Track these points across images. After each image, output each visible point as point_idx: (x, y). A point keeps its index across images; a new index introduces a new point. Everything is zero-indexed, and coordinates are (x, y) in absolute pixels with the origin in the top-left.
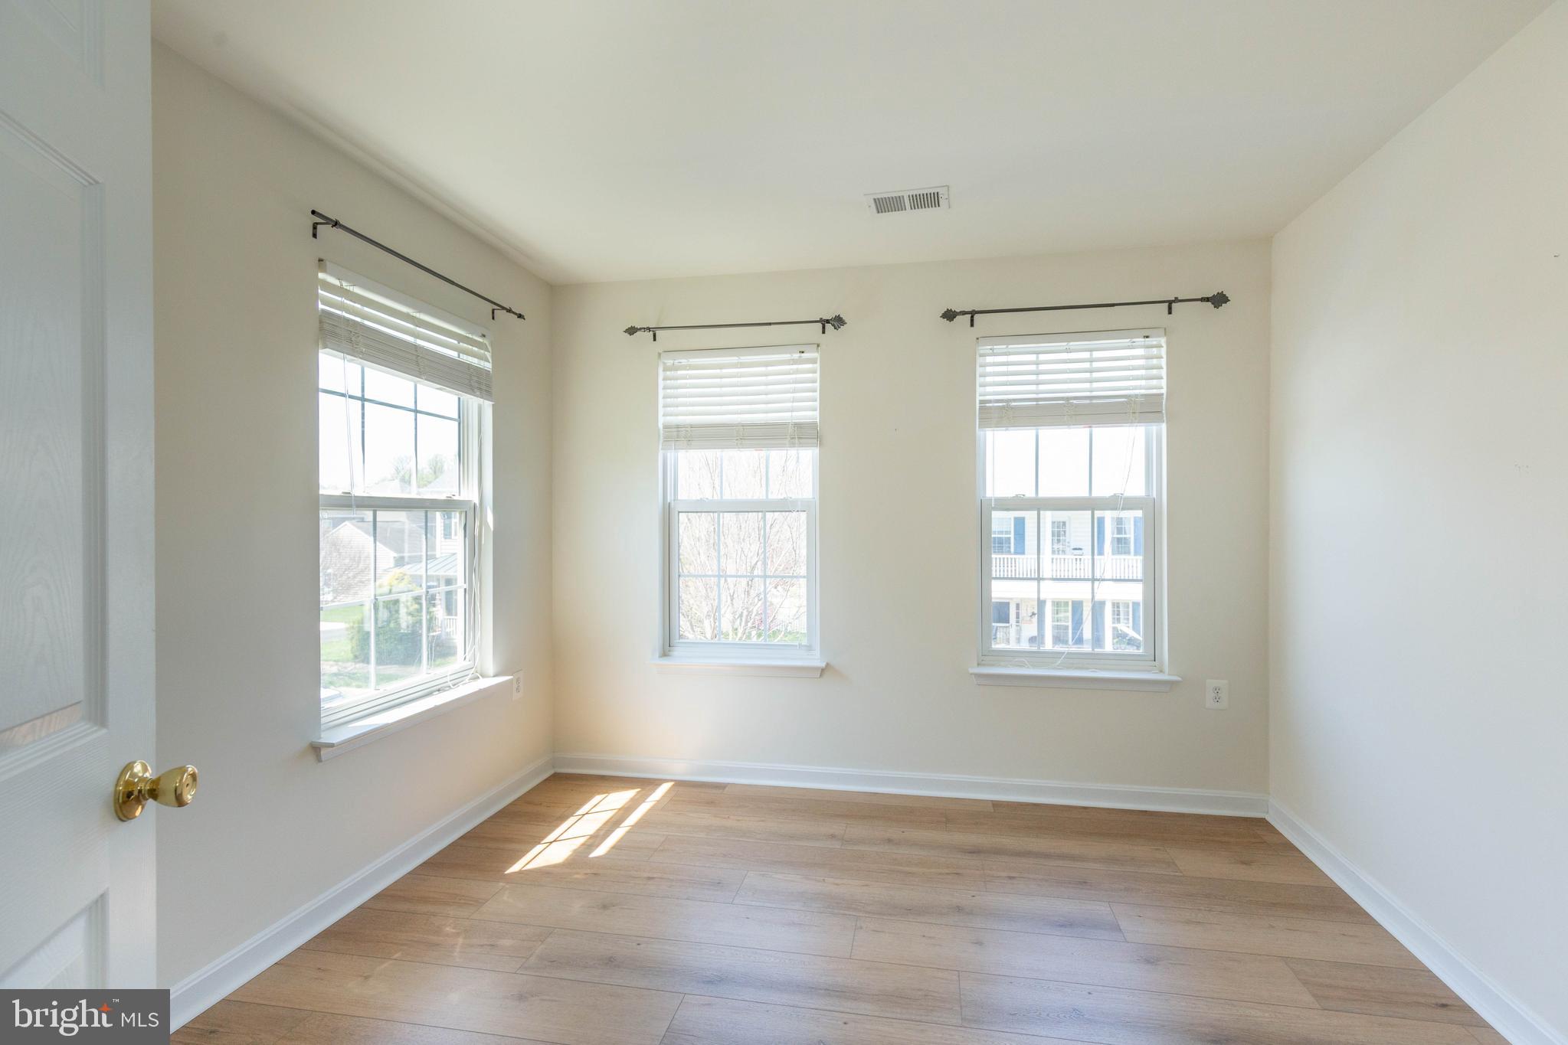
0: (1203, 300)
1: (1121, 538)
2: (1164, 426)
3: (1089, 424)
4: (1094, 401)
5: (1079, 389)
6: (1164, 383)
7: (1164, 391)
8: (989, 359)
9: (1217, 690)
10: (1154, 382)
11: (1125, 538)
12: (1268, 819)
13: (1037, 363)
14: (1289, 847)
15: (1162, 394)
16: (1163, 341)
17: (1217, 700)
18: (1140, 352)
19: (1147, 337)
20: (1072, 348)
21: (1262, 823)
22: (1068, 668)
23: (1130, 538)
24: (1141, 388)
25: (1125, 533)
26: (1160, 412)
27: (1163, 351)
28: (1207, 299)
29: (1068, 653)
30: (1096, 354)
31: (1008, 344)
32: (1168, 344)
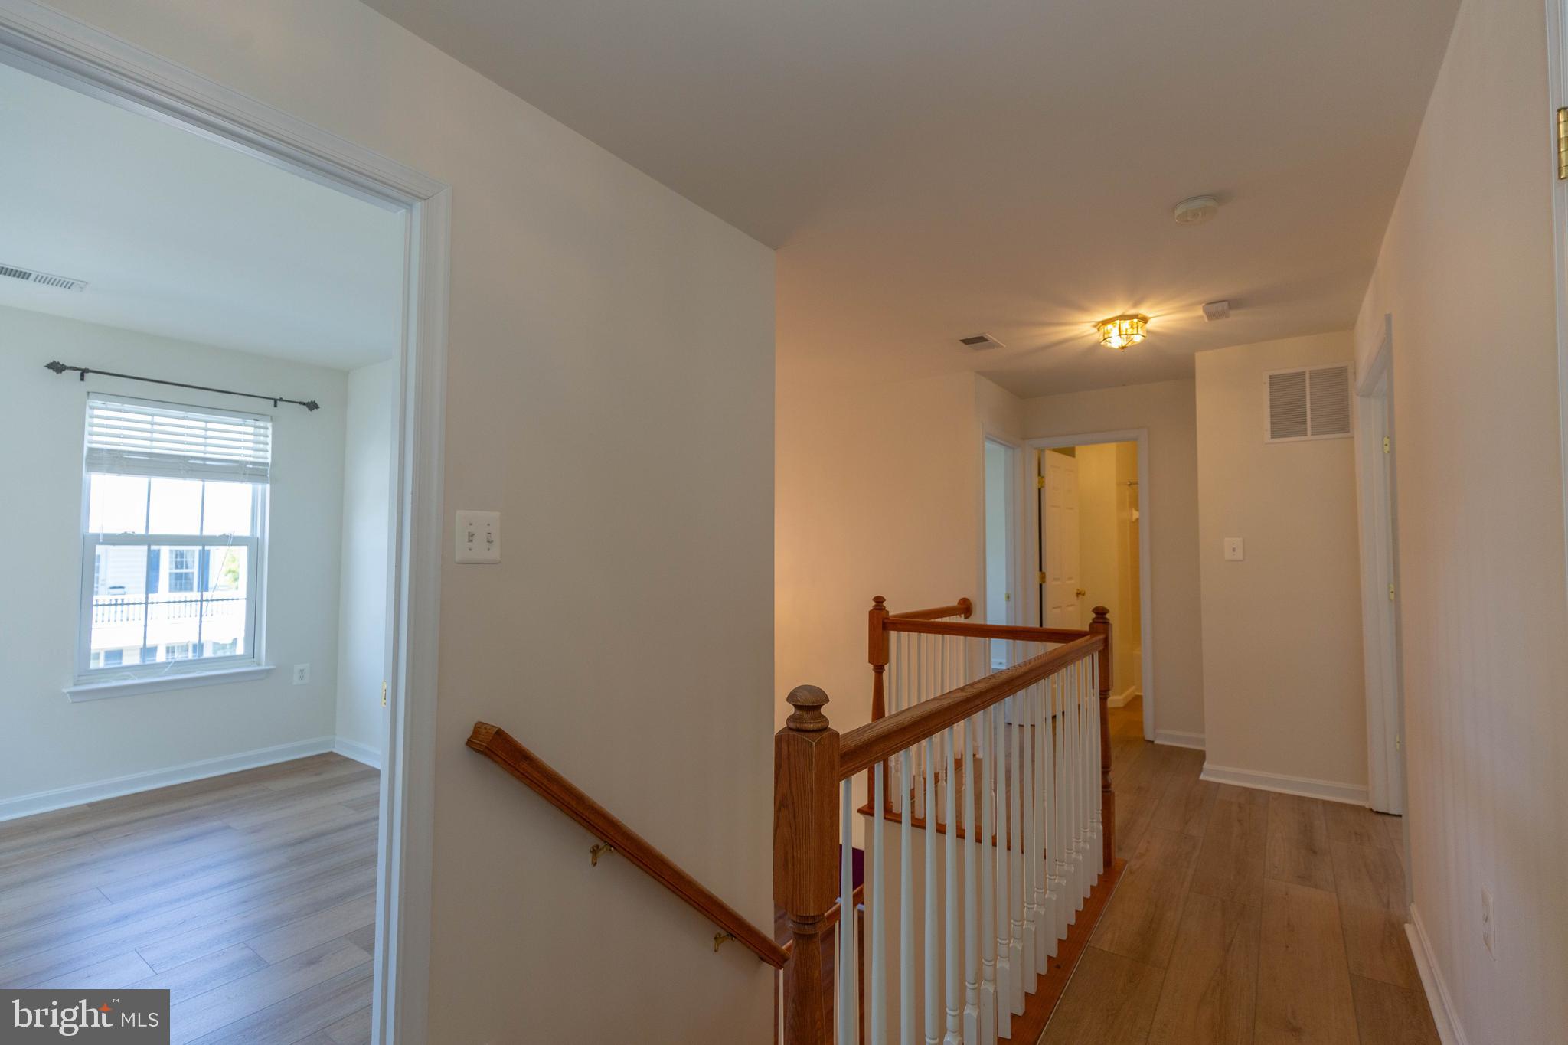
0: (300, 403)
1: (181, 574)
2: (268, 486)
3: (203, 479)
4: (208, 463)
5: (195, 450)
6: (269, 455)
7: (269, 461)
8: (97, 412)
9: (302, 671)
10: (261, 453)
11: (186, 574)
12: (335, 751)
13: (152, 424)
14: (347, 760)
15: (268, 464)
16: (269, 425)
17: (301, 678)
18: (251, 430)
19: (257, 420)
20: (190, 416)
21: (331, 754)
22: (174, 674)
23: (193, 573)
24: (250, 456)
25: (187, 568)
26: (266, 476)
27: (270, 432)
28: (304, 404)
29: (175, 662)
30: (210, 425)
31: (123, 403)
32: (273, 427)
